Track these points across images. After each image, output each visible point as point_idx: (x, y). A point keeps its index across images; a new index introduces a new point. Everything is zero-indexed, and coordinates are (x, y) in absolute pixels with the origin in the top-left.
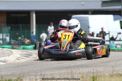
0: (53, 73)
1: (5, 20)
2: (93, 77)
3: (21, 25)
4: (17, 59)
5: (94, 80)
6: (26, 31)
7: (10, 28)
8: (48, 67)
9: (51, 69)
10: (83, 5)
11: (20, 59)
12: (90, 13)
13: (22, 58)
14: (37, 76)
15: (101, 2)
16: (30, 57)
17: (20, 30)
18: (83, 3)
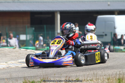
0: (78, 74)
1: (29, 21)
2: (119, 79)
3: (45, 26)
5: (120, 82)
6: (50, 32)
7: (34, 29)
9: (76, 71)
10: (109, 5)
12: (116, 13)
14: (61, 77)
17: (44, 31)
18: (109, 3)
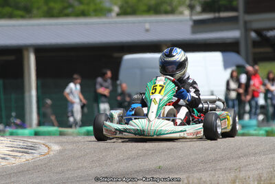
3: (1, 82)
4: (3, 158)
8: (76, 175)
10: (147, 30)
11: (8, 157)
13: (15, 157)
15: (191, 23)
16: (32, 153)
18: (147, 26)
